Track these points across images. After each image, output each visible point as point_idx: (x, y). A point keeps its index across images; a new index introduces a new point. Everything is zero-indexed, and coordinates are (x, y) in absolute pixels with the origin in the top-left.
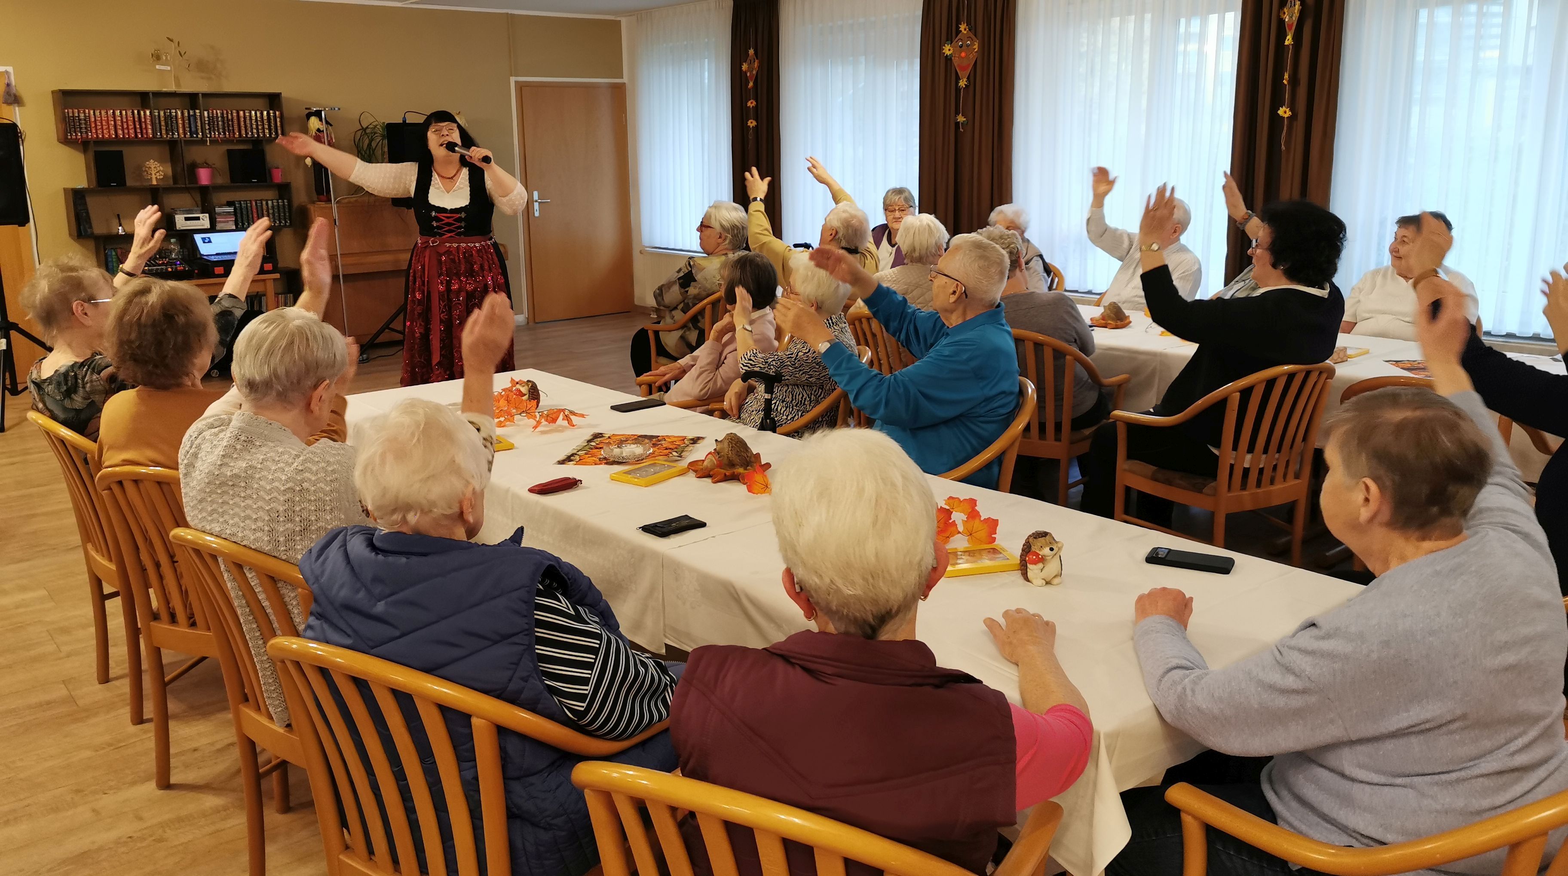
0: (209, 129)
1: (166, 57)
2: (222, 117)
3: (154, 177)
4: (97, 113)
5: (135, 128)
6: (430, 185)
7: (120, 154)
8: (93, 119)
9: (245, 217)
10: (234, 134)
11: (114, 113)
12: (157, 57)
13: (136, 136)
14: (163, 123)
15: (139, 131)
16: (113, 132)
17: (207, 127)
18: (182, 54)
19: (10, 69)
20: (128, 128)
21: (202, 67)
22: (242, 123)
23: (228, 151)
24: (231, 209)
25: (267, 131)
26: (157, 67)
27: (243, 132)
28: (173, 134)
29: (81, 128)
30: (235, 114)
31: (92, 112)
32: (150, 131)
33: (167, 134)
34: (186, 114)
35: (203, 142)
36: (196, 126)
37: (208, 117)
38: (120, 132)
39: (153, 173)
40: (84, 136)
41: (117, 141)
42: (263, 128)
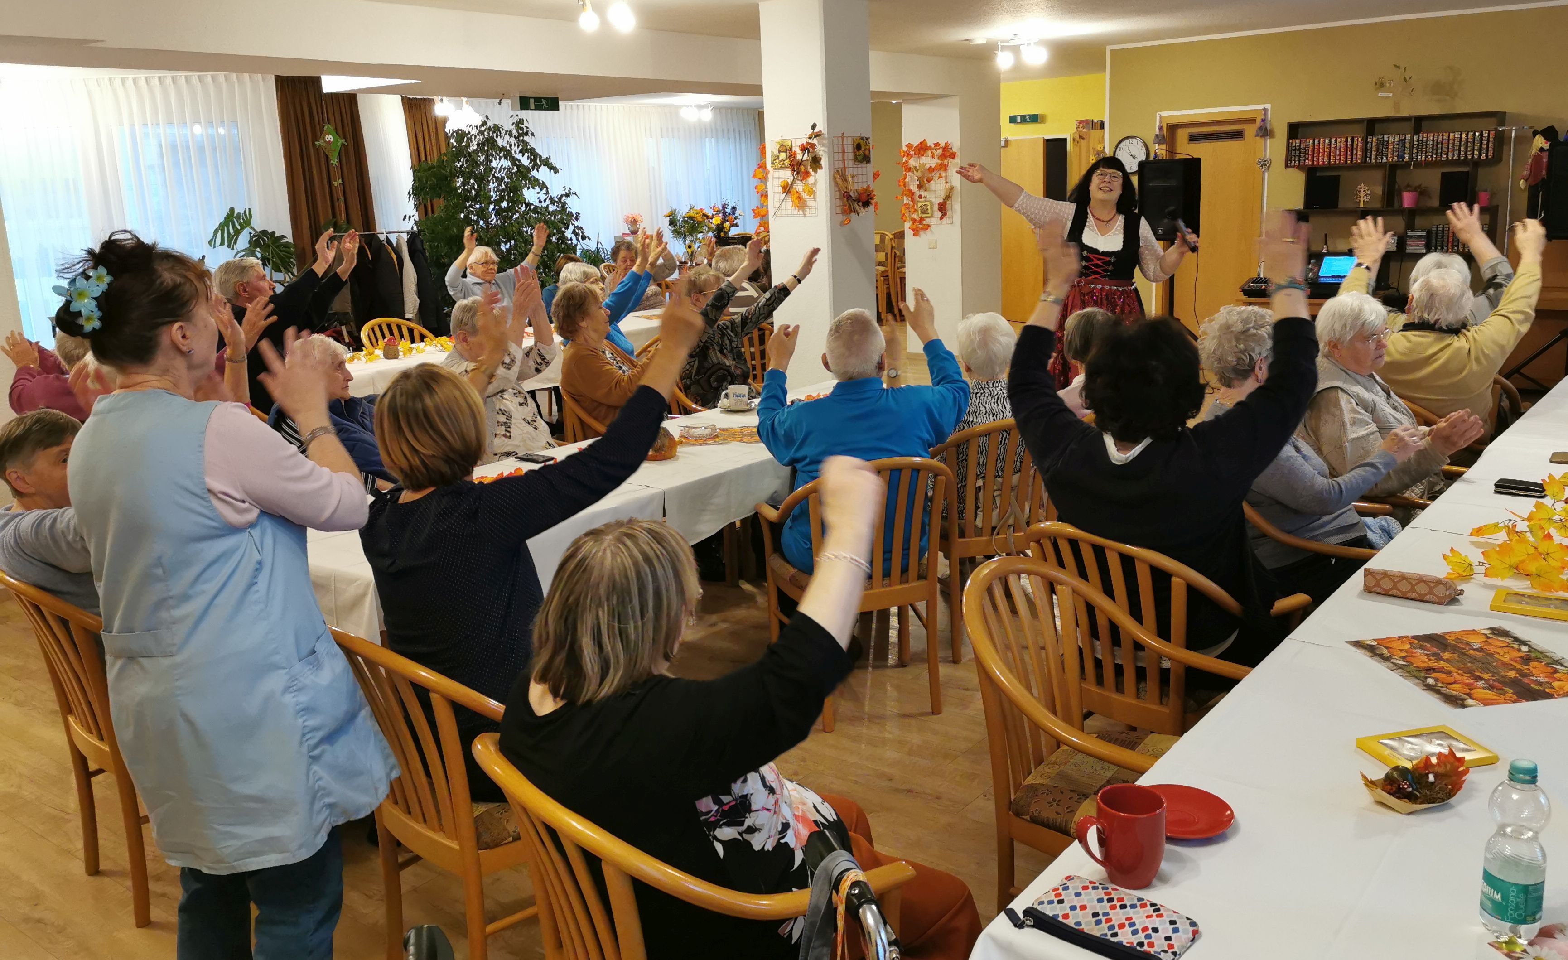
0: (1417, 153)
1: (1390, 84)
2: (1433, 141)
3: (1362, 200)
4: (1316, 142)
5: (1346, 154)
6: (1085, 225)
7: (1338, 178)
8: (1311, 148)
9: (1439, 241)
10: (1441, 156)
11: (1330, 141)
12: (1381, 85)
13: (1346, 162)
14: (1374, 149)
15: (1349, 157)
16: (1326, 159)
17: (1415, 151)
18: (1407, 78)
19: (1268, 106)
20: (1340, 155)
21: (1438, 89)
22: (1451, 146)
23: (1442, 173)
24: (1424, 233)
25: (1476, 152)
26: (1380, 95)
27: (1450, 155)
28: (1382, 159)
29: (1300, 156)
30: (1446, 137)
31: (1311, 142)
32: (1359, 157)
33: (1376, 158)
34: (1397, 139)
35: (1408, 165)
36: (1404, 150)
37: (1418, 141)
38: (1332, 158)
39: (1362, 196)
40: (1302, 163)
41: (1330, 167)
42: (1473, 150)
